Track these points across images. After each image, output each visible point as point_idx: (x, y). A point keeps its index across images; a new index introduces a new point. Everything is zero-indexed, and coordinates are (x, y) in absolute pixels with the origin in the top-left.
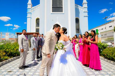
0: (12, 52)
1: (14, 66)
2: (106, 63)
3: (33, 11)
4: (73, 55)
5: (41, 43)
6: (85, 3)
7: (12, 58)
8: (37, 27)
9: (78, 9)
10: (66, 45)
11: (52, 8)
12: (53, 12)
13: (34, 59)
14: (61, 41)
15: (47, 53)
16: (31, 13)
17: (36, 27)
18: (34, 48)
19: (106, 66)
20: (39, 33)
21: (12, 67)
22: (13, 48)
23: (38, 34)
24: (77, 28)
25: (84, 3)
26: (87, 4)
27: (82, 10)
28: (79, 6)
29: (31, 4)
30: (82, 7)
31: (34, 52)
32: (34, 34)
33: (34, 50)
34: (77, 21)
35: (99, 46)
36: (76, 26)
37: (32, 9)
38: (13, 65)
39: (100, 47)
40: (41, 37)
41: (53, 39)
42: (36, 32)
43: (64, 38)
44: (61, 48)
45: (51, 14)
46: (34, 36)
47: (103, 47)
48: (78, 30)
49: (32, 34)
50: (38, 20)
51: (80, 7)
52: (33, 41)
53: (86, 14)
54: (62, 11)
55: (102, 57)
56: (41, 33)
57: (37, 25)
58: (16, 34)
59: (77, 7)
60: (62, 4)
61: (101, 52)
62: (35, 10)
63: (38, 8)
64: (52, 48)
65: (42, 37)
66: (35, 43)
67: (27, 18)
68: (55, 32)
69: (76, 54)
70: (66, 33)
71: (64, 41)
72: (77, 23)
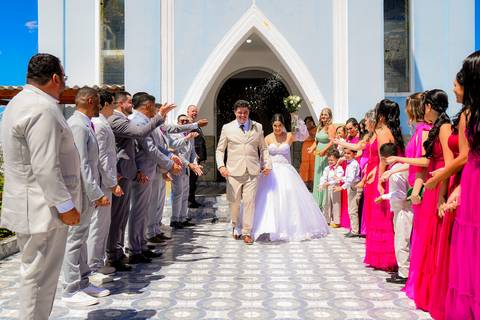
8: (110, 53)
17: (104, 47)
24: (393, 55)
36: (387, 40)
57: (107, 35)
72: (393, 19)
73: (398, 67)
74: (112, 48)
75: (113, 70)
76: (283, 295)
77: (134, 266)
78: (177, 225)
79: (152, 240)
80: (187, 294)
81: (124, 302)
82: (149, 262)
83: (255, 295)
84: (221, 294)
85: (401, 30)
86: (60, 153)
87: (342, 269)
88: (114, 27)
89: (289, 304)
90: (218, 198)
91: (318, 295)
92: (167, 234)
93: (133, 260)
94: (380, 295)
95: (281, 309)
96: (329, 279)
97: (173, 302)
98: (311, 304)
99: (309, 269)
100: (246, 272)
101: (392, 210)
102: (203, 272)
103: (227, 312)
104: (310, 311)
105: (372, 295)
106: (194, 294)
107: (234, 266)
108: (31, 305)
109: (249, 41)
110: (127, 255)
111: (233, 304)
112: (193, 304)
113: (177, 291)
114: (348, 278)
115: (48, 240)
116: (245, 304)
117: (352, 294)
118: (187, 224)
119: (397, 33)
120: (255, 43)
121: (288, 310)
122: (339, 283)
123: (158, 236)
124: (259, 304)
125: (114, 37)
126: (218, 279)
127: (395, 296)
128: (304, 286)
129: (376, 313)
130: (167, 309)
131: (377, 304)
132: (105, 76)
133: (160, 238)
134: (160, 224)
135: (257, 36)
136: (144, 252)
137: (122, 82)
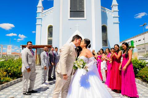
0: (16, 71)
1: (18, 90)
2: (145, 89)
3: (44, 16)
4: (97, 77)
5: (55, 60)
6: (115, 5)
7: (16, 80)
9: (106, 13)
10: (88, 63)
11: (70, 11)
12: (71, 17)
13: (45, 81)
14: (82, 57)
15: (63, 73)
16: (41, 19)
17: (48, 37)
18: (45, 66)
19: (144, 92)
20: (52, 46)
21: (15, 92)
22: (17, 67)
23: (51, 48)
24: (104, 39)
25: (113, 5)
26: (118, 6)
27: (110, 14)
28: (106, 8)
29: (41, 7)
30: (111, 10)
31: (45, 71)
32: (46, 47)
33: (46, 68)
34: (104, 29)
35: (134, 64)
36: (103, 36)
37: (43, 13)
38: (16, 89)
39: (137, 66)
40: (54, 52)
41: (71, 55)
42: (48, 44)
43: (87, 53)
44: (82, 66)
45: (69, 20)
46: (45, 50)
47: (140, 65)
48: (105, 42)
49: (43, 47)
50: (50, 28)
51: (107, 11)
52: (44, 56)
53: (117, 20)
54: (83, 16)
55: (139, 80)
56: (54, 45)
57: (49, 35)
58: (21, 46)
59: (104, 11)
60: (84, 7)
61: (138, 72)
62: (47, 14)
63: (52, 12)
64: (70, 67)
65: (57, 51)
66: (47, 60)
67: (37, 26)
68: (74, 45)
69: (102, 74)
70: (90, 47)
71: (87, 57)
72: (104, 32)
74: (50, 37)
75: (50, 42)
85: (105, 34)
88: (50, 33)
125: (50, 35)
137: (52, 44)
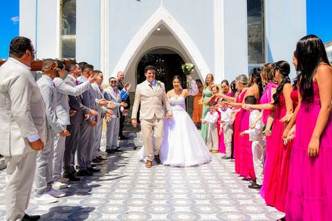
8: (67, 37)
17: (63, 33)
24: (254, 39)
36: (249, 29)
42: (64, 55)
50: (69, 1)
72: (253, 15)
73: (257, 47)
74: (68, 34)
75: (68, 49)
76: (180, 196)
77: (81, 178)
78: (110, 151)
79: (94, 161)
80: (116, 196)
81: (74, 201)
82: (92, 175)
83: (162, 196)
84: (139, 196)
85: (259, 23)
86: (31, 102)
87: (220, 180)
88: (69, 20)
89: (184, 202)
90: (137, 133)
91: (203, 196)
92: (104, 157)
93: (81, 173)
94: (244, 196)
95: (179, 206)
96: (211, 186)
97: (107, 201)
98: (198, 202)
99: (198, 180)
100: (156, 182)
101: (250, 140)
102: (127, 182)
103: (143, 207)
104: (198, 207)
105: (239, 196)
106: (121, 196)
107: (148, 178)
108: (13, 202)
109: (158, 29)
110: (77, 171)
111: (147, 202)
112: (120, 202)
113: (110, 194)
114: (223, 185)
115: (22, 160)
116: (155, 202)
117: (225, 196)
118: (117, 150)
119: (256, 24)
120: (163, 31)
121: (183, 206)
122: (217, 188)
123: (97, 158)
124: (164, 202)
125: (69, 27)
126: (137, 186)
127: (254, 197)
128: (194, 191)
129: (241, 208)
130: (103, 206)
131: (242, 202)
132: (63, 52)
133: (99, 160)
134: (99, 150)
135: (164, 26)
136: (88, 169)
137: (74, 56)
